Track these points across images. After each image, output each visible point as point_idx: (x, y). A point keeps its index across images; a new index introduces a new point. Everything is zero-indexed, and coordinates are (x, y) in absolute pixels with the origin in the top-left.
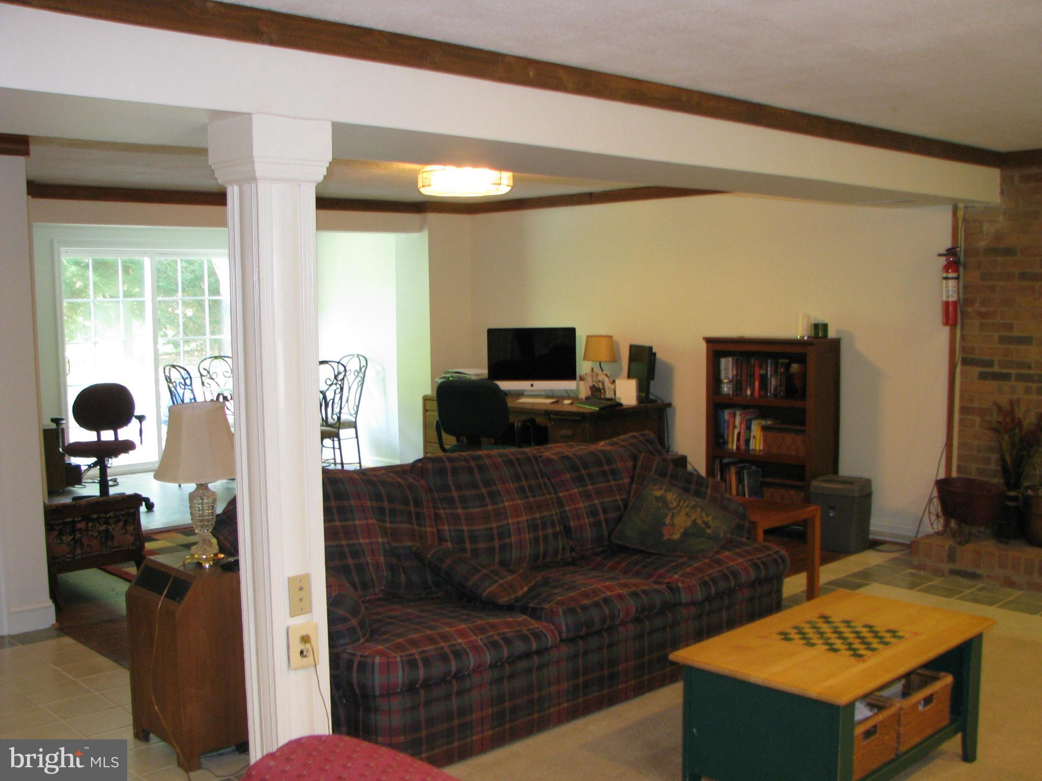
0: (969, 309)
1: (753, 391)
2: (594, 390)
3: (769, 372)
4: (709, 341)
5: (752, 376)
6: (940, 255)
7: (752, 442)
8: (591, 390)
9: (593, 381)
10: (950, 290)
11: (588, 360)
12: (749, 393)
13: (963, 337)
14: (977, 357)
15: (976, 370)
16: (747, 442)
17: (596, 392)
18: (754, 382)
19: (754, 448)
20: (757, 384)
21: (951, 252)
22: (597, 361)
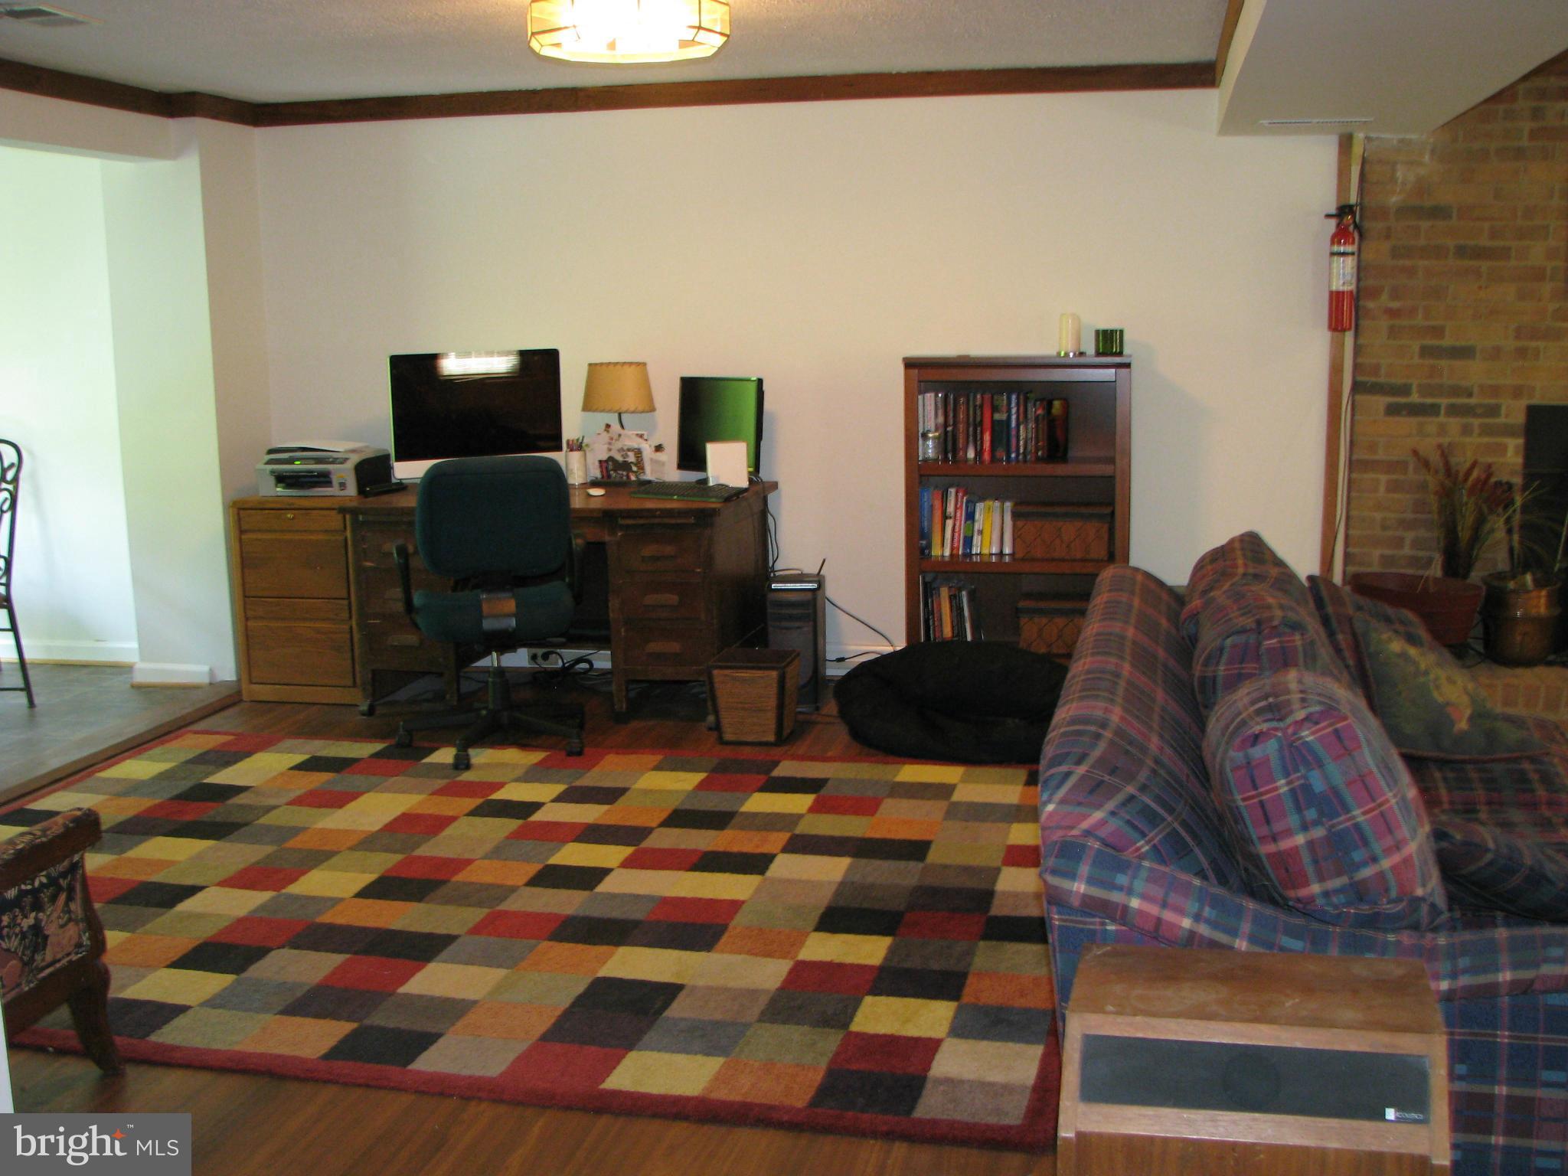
0: (1370, 305)
1: (979, 453)
2: (611, 467)
3: (1014, 417)
4: (910, 364)
5: (978, 425)
6: (1328, 216)
7: (976, 539)
8: (601, 467)
9: (610, 450)
10: (1343, 274)
11: (595, 411)
12: (971, 454)
13: (1357, 350)
14: (1382, 380)
15: (1381, 401)
16: (968, 542)
17: (615, 470)
18: (982, 433)
19: (979, 552)
20: (987, 437)
21: (1343, 211)
22: (610, 411)
